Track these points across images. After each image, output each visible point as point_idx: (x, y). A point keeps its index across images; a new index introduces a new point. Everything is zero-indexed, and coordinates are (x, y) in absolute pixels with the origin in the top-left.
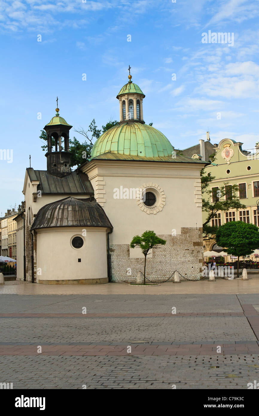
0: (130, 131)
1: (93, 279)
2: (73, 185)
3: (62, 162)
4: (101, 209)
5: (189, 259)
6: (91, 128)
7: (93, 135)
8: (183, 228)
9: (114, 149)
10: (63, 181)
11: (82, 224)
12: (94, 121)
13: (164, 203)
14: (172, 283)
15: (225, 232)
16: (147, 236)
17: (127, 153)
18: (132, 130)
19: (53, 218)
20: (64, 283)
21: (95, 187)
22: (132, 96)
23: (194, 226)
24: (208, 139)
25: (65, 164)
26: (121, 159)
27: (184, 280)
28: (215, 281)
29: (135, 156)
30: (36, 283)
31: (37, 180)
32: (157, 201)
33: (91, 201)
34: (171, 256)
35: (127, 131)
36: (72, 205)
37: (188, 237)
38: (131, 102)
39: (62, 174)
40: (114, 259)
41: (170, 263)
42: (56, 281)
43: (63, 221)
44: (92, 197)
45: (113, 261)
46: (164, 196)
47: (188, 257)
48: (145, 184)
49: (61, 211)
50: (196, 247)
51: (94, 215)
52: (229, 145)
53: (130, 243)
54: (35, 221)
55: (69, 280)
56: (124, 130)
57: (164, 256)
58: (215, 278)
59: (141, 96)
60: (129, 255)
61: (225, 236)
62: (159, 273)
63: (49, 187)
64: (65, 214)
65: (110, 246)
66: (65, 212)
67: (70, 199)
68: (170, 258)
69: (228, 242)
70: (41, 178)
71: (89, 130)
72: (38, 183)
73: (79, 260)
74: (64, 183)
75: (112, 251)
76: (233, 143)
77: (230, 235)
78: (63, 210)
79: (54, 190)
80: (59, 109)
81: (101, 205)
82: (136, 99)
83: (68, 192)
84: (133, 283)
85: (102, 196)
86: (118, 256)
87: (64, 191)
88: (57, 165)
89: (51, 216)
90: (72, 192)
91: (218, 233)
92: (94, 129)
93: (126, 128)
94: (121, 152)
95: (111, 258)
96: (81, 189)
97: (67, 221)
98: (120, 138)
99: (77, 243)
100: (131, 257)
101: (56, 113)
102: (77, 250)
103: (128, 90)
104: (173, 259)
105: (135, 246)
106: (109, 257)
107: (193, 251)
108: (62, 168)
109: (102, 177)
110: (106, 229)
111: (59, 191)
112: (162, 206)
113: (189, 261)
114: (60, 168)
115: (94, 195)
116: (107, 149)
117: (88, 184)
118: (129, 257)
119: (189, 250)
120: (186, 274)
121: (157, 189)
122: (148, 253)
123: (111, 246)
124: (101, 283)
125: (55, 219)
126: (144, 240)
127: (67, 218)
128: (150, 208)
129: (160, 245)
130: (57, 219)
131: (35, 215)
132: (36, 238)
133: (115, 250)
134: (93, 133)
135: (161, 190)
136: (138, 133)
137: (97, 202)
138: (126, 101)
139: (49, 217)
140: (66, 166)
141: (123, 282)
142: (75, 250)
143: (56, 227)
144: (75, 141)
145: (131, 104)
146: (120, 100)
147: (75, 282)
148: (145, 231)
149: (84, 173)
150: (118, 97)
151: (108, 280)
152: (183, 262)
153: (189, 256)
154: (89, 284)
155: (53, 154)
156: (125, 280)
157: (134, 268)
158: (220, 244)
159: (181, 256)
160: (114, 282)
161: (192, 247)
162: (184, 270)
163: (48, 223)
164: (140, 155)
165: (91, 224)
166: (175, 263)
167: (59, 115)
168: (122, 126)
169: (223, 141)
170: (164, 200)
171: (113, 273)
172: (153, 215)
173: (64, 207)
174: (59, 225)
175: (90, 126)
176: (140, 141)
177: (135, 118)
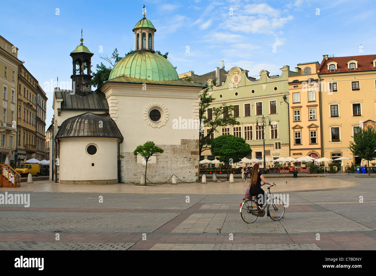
0: (141, 59)
1: (104, 180)
2: (92, 103)
3: (84, 83)
4: (113, 123)
5: (187, 165)
6: (114, 56)
7: (116, 62)
8: (183, 140)
9: (127, 73)
10: (84, 99)
11: (95, 134)
12: (116, 50)
13: (167, 119)
14: (170, 185)
15: (217, 143)
16: (148, 145)
17: (137, 77)
18: (143, 58)
19: (72, 129)
20: (80, 183)
21: (110, 105)
22: (144, 30)
23: (192, 138)
24: (223, 67)
25: (86, 85)
26: (132, 81)
27: (180, 182)
28: (207, 183)
29: (144, 79)
30: (58, 182)
31: (61, 97)
32: (161, 117)
33: (106, 116)
34: (171, 163)
35: (139, 58)
36: (88, 119)
37: (186, 147)
38: (144, 35)
39: (83, 93)
40: (123, 164)
41: (171, 168)
42: (73, 181)
43: (80, 133)
44: (107, 112)
45: (123, 166)
46: (167, 113)
47: (186, 164)
48: (151, 102)
49: (78, 124)
50: (193, 155)
51: (106, 128)
52: (238, 72)
53: (134, 151)
54: (59, 131)
55: (84, 181)
56: (136, 58)
57: (166, 163)
58: (207, 181)
59: (152, 30)
60: (136, 161)
61: (218, 147)
62: (161, 176)
63: (72, 104)
64: (81, 126)
65: (120, 154)
66: (82, 124)
67: (88, 114)
68: (171, 164)
69: (220, 152)
70: (66, 96)
71: (112, 57)
72: (62, 100)
73: (93, 165)
74: (85, 101)
75: (123, 157)
76: (241, 71)
77: (222, 146)
78: (81, 123)
79: (75, 106)
80: (83, 39)
81: (114, 119)
82: (148, 32)
83: (87, 108)
84: (138, 184)
85: (115, 112)
86: (127, 161)
87: (84, 107)
88: (79, 85)
89: (70, 128)
90: (91, 108)
91: (212, 144)
92: (116, 57)
93: (139, 56)
94: (133, 76)
95: (121, 163)
96: (98, 106)
97: (83, 132)
98: (132, 65)
99: (92, 150)
100: (138, 162)
101: (81, 42)
102: (91, 156)
103: (142, 25)
104: (173, 165)
105: (137, 154)
106: (119, 163)
107: (191, 158)
108: (84, 88)
109: (115, 97)
110: (117, 139)
111: (80, 107)
112: (166, 121)
113: (187, 167)
114: (82, 89)
115: (109, 111)
116: (122, 74)
117: (105, 102)
118: (136, 162)
119: (187, 157)
120: (184, 177)
121: (161, 107)
122: (148, 160)
123: (122, 154)
124: (111, 184)
125: (74, 130)
126: (145, 149)
127: (83, 130)
128: (155, 123)
129: (159, 153)
130: (75, 131)
131: (58, 127)
132: (59, 145)
133: (125, 156)
134: (115, 60)
135: (165, 108)
136: (148, 60)
137: (111, 117)
138: (140, 34)
139: (69, 128)
140: (87, 86)
141: (131, 183)
142: (90, 157)
143: (74, 137)
144: (102, 66)
145: (144, 36)
146: (135, 33)
147: (88, 182)
148: (146, 142)
149: (103, 93)
150: (133, 30)
151: (117, 181)
152: (182, 168)
153: (187, 162)
154: (100, 184)
155: (77, 76)
156: (132, 181)
157: (140, 172)
158: (214, 153)
159: (180, 163)
160: (123, 183)
161: (190, 156)
162: (183, 174)
163: (67, 134)
164: (148, 78)
165: (103, 135)
166: (176, 168)
167: (83, 44)
168: (135, 54)
169: (233, 69)
170: (167, 116)
171: (123, 175)
172: (157, 128)
173: (81, 120)
174: (76, 135)
175: (113, 54)
176: (149, 67)
177: (147, 48)
